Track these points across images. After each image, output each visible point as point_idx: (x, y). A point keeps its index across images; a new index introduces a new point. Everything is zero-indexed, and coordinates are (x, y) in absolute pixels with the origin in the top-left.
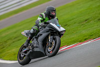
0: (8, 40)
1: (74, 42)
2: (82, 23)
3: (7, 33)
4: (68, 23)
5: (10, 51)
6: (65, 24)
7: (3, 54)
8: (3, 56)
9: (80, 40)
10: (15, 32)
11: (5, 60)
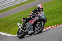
0: (14, 22)
1: (55, 24)
2: (60, 13)
3: (13, 18)
4: (52, 13)
5: (15, 29)
6: (49, 13)
7: (11, 31)
8: (11, 32)
9: (59, 23)
10: (19, 17)
11: (12, 34)
